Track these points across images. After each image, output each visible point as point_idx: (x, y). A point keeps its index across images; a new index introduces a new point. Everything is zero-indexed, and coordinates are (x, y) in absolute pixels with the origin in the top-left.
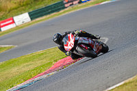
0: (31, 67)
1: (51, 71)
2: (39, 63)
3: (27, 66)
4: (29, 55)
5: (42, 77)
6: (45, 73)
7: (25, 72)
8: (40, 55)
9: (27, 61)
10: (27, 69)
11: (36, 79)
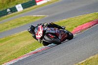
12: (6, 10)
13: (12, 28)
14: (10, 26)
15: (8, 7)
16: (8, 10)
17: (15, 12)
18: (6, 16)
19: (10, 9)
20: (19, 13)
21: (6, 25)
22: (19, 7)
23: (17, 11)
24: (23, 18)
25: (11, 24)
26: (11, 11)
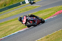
0: (47, 14)
1: (55, 15)
2: (50, 12)
3: (46, 13)
4: (47, 9)
5: (51, 17)
6: (53, 16)
7: (45, 15)
8: (51, 9)
9: (46, 12)
10: (46, 14)
11: (49, 18)
12: (20, 3)
13: (23, 12)
14: (22, 11)
15: (21, 1)
16: (21, 3)
17: (24, 4)
18: (20, 6)
19: (22, 2)
20: (27, 4)
21: (20, 10)
22: (27, 1)
23: (26, 3)
24: (29, 7)
25: (23, 10)
26: (22, 3)
